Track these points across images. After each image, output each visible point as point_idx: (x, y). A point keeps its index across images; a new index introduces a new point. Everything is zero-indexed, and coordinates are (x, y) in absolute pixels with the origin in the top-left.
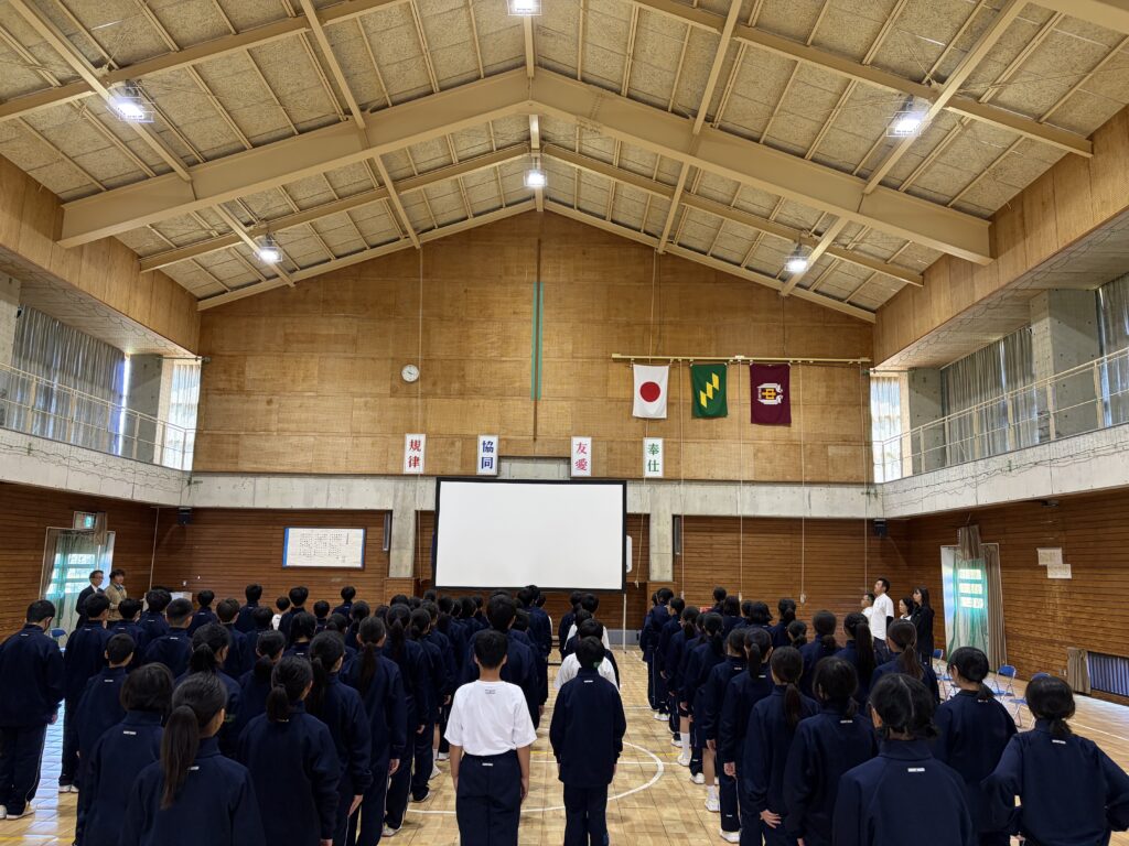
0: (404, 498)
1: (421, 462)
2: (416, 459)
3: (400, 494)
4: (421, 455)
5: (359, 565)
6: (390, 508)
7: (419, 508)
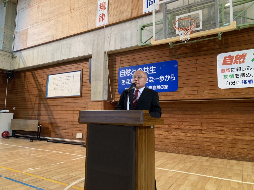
0: (98, 45)
1: (106, 17)
2: (103, 15)
3: (96, 43)
4: (106, 12)
5: (79, 94)
6: (90, 53)
7: (106, 50)
